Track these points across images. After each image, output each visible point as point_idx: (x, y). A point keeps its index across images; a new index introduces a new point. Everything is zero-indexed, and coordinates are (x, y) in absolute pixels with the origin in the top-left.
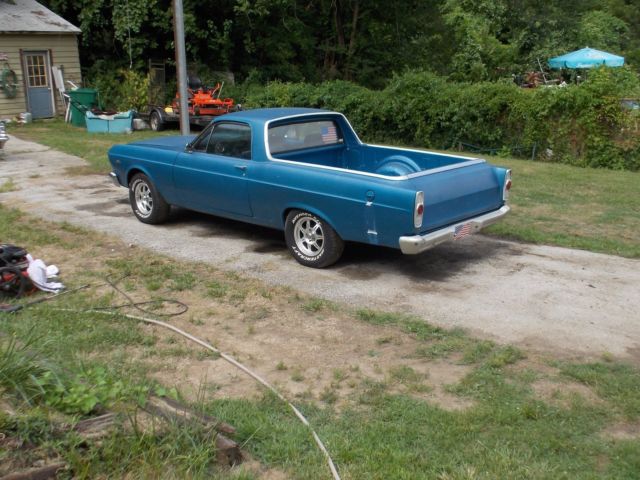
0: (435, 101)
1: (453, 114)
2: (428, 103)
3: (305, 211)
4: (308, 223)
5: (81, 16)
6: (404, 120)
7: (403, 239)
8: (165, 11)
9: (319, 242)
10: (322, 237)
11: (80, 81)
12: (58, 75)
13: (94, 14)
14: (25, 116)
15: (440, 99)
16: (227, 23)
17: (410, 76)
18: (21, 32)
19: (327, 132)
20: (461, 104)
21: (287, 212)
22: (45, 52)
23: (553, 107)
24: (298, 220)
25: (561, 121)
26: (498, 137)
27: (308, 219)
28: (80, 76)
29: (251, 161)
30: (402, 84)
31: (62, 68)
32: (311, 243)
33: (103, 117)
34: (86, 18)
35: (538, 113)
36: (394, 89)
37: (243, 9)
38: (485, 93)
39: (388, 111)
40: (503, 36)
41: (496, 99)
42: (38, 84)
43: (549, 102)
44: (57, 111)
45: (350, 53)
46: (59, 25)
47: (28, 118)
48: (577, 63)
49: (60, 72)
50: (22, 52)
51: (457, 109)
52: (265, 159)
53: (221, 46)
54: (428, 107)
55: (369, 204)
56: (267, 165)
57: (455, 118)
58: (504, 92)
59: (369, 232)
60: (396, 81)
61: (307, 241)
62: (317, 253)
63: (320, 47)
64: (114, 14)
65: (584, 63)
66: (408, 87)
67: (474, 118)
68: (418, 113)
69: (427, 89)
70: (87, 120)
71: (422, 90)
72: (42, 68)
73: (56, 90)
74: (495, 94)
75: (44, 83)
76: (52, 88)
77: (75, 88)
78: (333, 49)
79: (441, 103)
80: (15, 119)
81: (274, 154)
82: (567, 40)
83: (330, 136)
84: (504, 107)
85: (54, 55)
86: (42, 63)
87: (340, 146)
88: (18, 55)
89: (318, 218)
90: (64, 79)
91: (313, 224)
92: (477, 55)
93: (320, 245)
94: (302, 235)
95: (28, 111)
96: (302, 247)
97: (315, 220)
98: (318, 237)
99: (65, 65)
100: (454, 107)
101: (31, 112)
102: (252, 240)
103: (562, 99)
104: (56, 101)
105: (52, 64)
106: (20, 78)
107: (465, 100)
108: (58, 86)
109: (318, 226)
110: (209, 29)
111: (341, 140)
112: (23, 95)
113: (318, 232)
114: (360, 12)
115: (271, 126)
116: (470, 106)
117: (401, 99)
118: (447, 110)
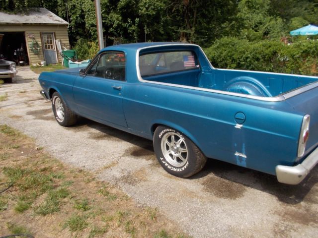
0: (237, 51)
1: (247, 58)
2: (233, 52)
3: (169, 128)
4: (173, 137)
5: (71, 19)
6: (221, 61)
7: (281, 168)
8: (108, 15)
9: (184, 155)
10: (186, 150)
11: (69, 47)
12: (59, 44)
13: (77, 17)
14: (42, 63)
15: (240, 50)
16: (137, 20)
17: (225, 39)
18: (40, 24)
19: (187, 60)
20: (251, 53)
21: (154, 127)
22: (52, 33)
23: (304, 52)
24: (163, 135)
25: (307, 59)
26: (271, 69)
27: (173, 134)
28: (69, 44)
29: (126, 83)
30: (220, 43)
31: (60, 41)
32: (177, 155)
33: (76, 62)
34: (74, 19)
35: (294, 55)
36: (216, 46)
37: (143, 12)
38: (265, 46)
39: (213, 58)
40: (255, 29)
41: (271, 49)
42: (49, 48)
43: (301, 49)
44: (59, 61)
45: (192, 33)
46: (59, 21)
47: (44, 63)
48: (305, 33)
49: (59, 42)
50: (41, 34)
51: (249, 55)
52: (136, 80)
53: (134, 31)
54: (233, 55)
55: (238, 126)
56: (138, 86)
57: (248, 60)
58: (275, 45)
59: (237, 154)
60: (217, 42)
61: (173, 153)
62: (182, 164)
63: (178, 31)
64: (86, 17)
65: (309, 33)
66: (223, 45)
67: (258, 59)
68: (228, 58)
69: (233, 45)
70: (69, 64)
71: (231, 46)
72: (51, 41)
73: (57, 51)
74: (270, 47)
75: (52, 47)
76: (56, 50)
77: (66, 50)
78: (185, 31)
79: (240, 52)
80: (38, 64)
81: (143, 77)
82: (285, 29)
83: (189, 63)
84: (275, 53)
85: (56, 35)
86: (51, 38)
87: (197, 70)
88: (39, 35)
89: (181, 133)
90: (61, 46)
91: (177, 138)
92: (245, 36)
93: (185, 158)
94: (168, 148)
95: (44, 60)
96: (168, 158)
97: (178, 135)
98: (182, 150)
99: (62, 40)
100: (247, 54)
101: (46, 61)
102: (131, 143)
103: (309, 48)
104: (58, 56)
105: (56, 39)
106: (41, 45)
107: (254, 50)
108: (58, 49)
109: (182, 140)
110: (128, 23)
111: (198, 66)
112: (42, 53)
113: (182, 145)
114: (197, 13)
115: (142, 53)
116: (256, 53)
117: (220, 51)
118: (244, 56)
